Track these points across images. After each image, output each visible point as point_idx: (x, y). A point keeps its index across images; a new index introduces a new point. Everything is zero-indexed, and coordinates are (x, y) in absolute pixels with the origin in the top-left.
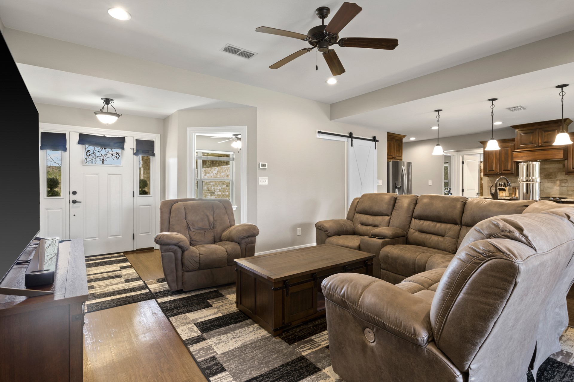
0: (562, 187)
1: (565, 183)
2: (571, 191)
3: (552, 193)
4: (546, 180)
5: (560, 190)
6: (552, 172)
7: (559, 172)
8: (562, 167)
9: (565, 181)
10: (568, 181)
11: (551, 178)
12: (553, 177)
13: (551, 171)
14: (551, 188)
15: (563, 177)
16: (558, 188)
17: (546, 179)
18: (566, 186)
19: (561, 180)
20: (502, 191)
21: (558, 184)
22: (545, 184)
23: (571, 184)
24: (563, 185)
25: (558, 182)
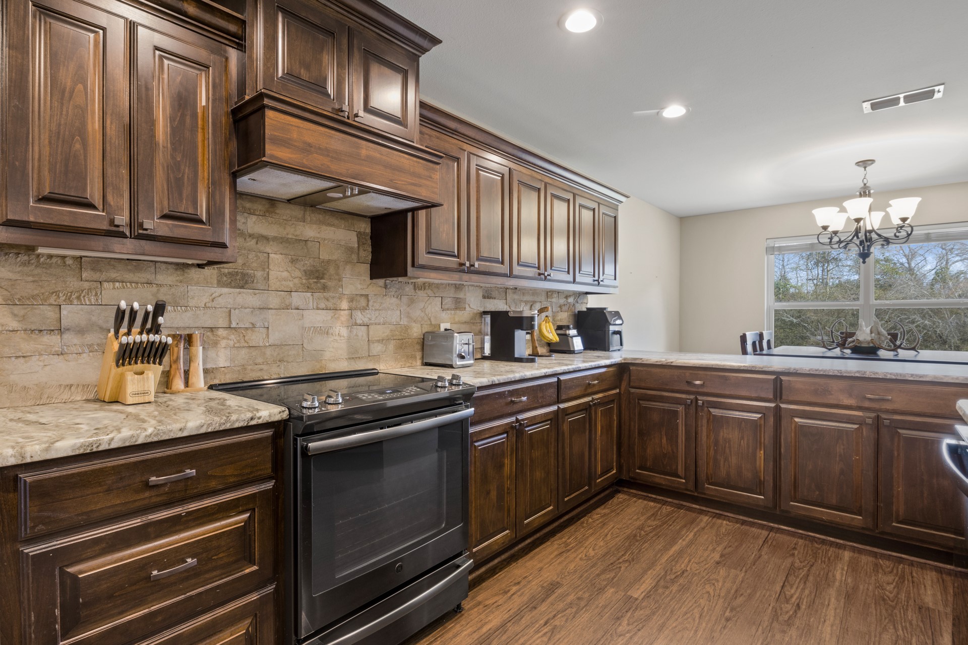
0: (356, 324)
1: (364, 309)
2: (378, 341)
3: (327, 355)
4: (309, 294)
5: (349, 338)
6: (329, 262)
7: (347, 262)
8: (356, 245)
9: (363, 302)
10: (371, 303)
11: (325, 288)
12: (329, 284)
13: (324, 256)
14: (325, 332)
15: (359, 286)
16: (344, 332)
17: (308, 288)
18: (366, 320)
19: (351, 300)
20: (139, 366)
21: (344, 315)
22: (306, 313)
23: (377, 312)
24: (359, 317)
25: (345, 305)
